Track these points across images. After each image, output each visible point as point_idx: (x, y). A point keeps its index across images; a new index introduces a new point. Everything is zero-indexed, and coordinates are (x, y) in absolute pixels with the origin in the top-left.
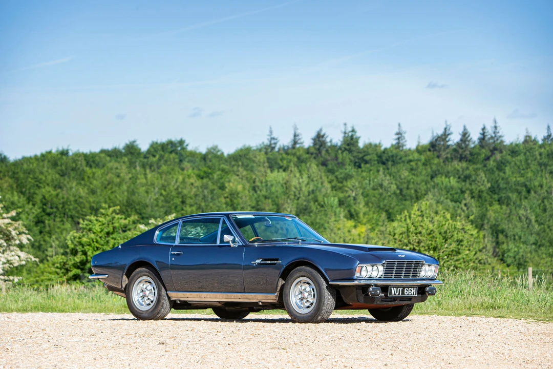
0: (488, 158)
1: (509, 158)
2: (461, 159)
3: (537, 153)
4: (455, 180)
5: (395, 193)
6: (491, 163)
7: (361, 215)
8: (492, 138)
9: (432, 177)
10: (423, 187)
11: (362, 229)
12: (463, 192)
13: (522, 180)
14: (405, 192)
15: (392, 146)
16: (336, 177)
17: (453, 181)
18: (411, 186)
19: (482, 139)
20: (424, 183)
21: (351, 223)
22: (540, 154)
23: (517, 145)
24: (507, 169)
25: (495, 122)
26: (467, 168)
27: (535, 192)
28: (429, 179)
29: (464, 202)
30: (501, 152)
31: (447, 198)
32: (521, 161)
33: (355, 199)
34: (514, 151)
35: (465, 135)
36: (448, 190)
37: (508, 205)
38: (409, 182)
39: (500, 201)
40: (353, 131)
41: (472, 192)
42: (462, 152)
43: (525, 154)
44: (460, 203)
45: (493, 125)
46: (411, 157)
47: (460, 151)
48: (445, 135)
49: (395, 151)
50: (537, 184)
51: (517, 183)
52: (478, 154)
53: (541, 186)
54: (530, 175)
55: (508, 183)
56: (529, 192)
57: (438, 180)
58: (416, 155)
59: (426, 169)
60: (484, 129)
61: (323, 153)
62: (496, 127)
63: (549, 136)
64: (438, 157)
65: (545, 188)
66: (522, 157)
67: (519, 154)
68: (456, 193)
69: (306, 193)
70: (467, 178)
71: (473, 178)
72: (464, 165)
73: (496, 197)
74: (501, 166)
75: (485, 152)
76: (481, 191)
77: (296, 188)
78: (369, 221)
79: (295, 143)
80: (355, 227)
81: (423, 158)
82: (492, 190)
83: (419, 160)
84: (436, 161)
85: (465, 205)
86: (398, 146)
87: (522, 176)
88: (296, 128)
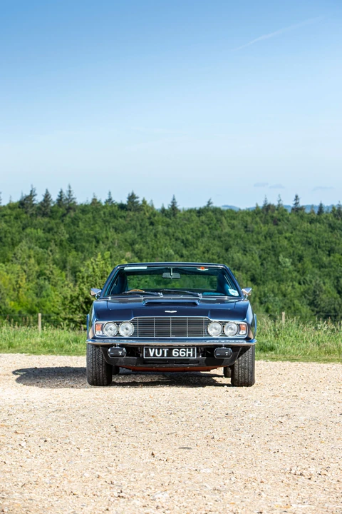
0: (64, 215)
1: (81, 215)
2: (44, 215)
3: (102, 212)
4: (42, 231)
6: (67, 219)
8: (67, 199)
9: (23, 229)
10: (17, 237)
12: (48, 241)
13: (92, 233)
17: (40, 233)
18: (8, 235)
19: (60, 200)
20: (17, 234)
22: (104, 213)
23: (86, 206)
24: (80, 224)
25: (70, 187)
26: (49, 222)
27: (103, 243)
28: (21, 229)
29: (50, 248)
30: (75, 211)
31: (36, 245)
32: (89, 218)
34: (84, 209)
35: (47, 196)
36: (38, 239)
37: (82, 252)
38: (6, 232)
39: (76, 249)
41: (55, 242)
42: (45, 209)
43: (92, 213)
44: (47, 249)
45: (68, 190)
46: (5, 213)
47: (43, 209)
48: (32, 196)
50: (104, 236)
51: (89, 235)
52: (57, 212)
53: (107, 238)
54: (98, 229)
55: (82, 235)
56: (98, 242)
57: (28, 230)
58: (9, 211)
59: (17, 222)
60: (61, 192)
62: (70, 191)
63: (110, 199)
64: (26, 213)
65: (110, 239)
66: (90, 215)
67: (88, 213)
68: (43, 242)
70: (50, 230)
71: (55, 230)
72: (46, 220)
73: (73, 245)
74: (75, 221)
75: (62, 210)
76: (61, 241)
81: (14, 213)
82: (71, 240)
83: (11, 215)
84: (24, 216)
85: (51, 251)
87: (92, 229)
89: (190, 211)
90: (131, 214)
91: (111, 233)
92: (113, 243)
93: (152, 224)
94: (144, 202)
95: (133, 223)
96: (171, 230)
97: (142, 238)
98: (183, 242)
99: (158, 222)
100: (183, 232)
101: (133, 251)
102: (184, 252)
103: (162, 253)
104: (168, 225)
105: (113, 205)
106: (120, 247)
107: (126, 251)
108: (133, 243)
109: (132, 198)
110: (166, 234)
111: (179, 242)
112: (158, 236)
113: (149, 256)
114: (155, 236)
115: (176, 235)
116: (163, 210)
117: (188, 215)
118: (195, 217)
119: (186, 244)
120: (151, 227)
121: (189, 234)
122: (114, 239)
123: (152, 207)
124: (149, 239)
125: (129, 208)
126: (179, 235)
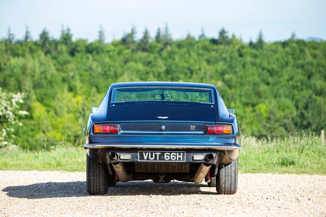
0: (162, 50)
1: (177, 50)
2: (144, 50)
3: (196, 47)
4: (142, 65)
5: (100, 74)
6: (165, 53)
7: (78, 89)
8: (164, 36)
9: (125, 63)
10: (119, 71)
11: (80, 99)
12: (147, 73)
13: (186, 65)
14: (108, 73)
15: (96, 41)
16: (59, 62)
17: (140, 66)
18: (111, 69)
19: (158, 37)
20: (120, 67)
21: (71, 94)
22: (198, 47)
23: (181, 41)
24: (176, 57)
25: (166, 25)
26: (148, 57)
27: (197, 73)
28: (123, 64)
29: (149, 80)
30: (171, 45)
32: (184, 52)
33: (73, 77)
34: (180, 45)
35: (146, 34)
36: (138, 72)
38: (109, 66)
40: (69, 30)
41: (154, 73)
42: (145, 45)
43: (187, 47)
45: (165, 27)
46: (109, 49)
47: (143, 45)
48: (132, 33)
49: (98, 45)
50: (197, 68)
51: (183, 67)
52: (155, 47)
53: (200, 69)
54: (192, 61)
55: (177, 67)
56: (192, 73)
57: (131, 64)
58: (112, 48)
59: (120, 57)
60: (159, 30)
61: (47, 45)
62: (167, 28)
63: (203, 35)
64: (128, 48)
65: (203, 70)
66: (185, 50)
67: (183, 47)
68: (143, 74)
69: (39, 74)
70: (149, 63)
71: (154, 63)
72: (145, 54)
74: (171, 55)
75: (160, 46)
76: (159, 73)
77: (31, 69)
78: (84, 93)
79: (27, 37)
80: (74, 96)
81: (117, 49)
82: (168, 72)
83: (114, 51)
86: (100, 41)
87: (186, 62)
88: (27, 28)
89: (276, 43)
90: (222, 47)
91: (204, 64)
92: (205, 74)
93: (241, 55)
94: (234, 36)
95: (224, 55)
96: (258, 61)
97: (231, 69)
98: (268, 71)
99: (246, 53)
100: (269, 63)
101: (223, 80)
102: (270, 80)
103: (249, 81)
104: (255, 57)
105: (206, 39)
106: (211, 77)
107: (217, 80)
108: (223, 74)
109: (222, 33)
110: (254, 64)
111: (265, 71)
112: (247, 66)
113: (238, 85)
114: (244, 66)
115: (262, 64)
116: (251, 44)
117: (273, 47)
118: (280, 48)
119: (271, 73)
120: (240, 59)
121: (274, 63)
122: (206, 70)
123: (241, 41)
124: (237, 69)
125: (219, 41)
126: (265, 64)
